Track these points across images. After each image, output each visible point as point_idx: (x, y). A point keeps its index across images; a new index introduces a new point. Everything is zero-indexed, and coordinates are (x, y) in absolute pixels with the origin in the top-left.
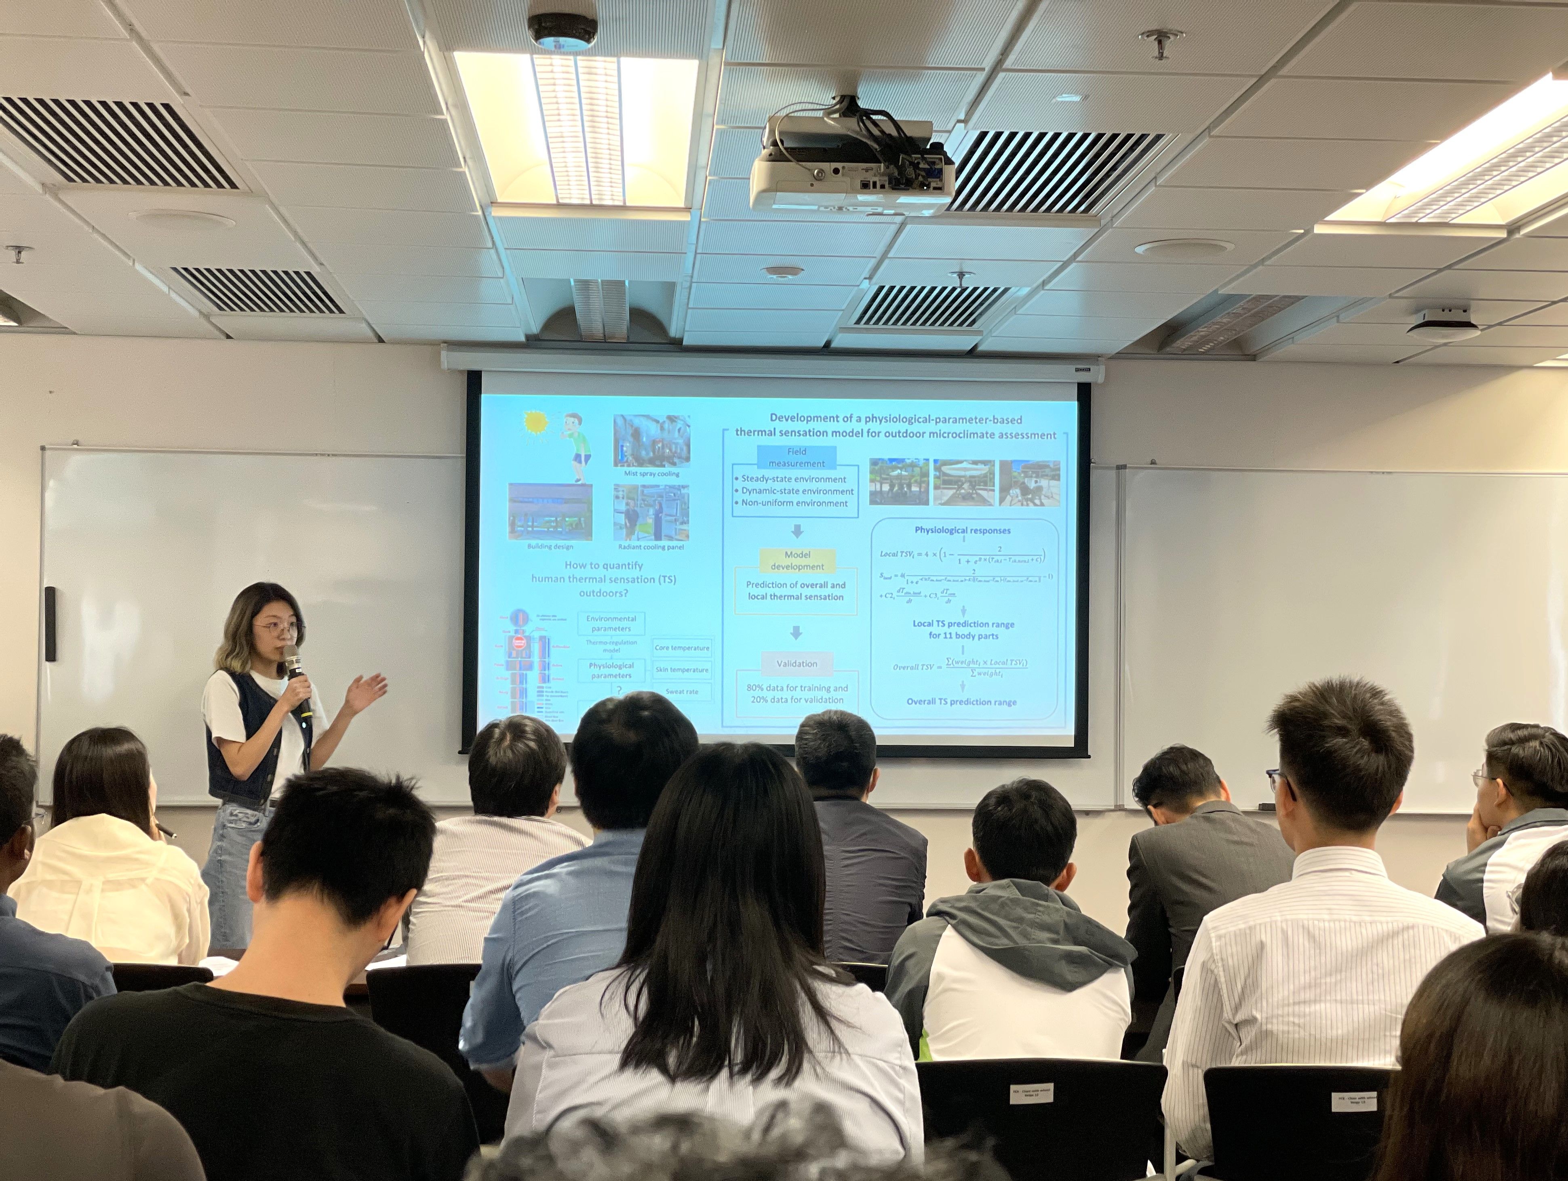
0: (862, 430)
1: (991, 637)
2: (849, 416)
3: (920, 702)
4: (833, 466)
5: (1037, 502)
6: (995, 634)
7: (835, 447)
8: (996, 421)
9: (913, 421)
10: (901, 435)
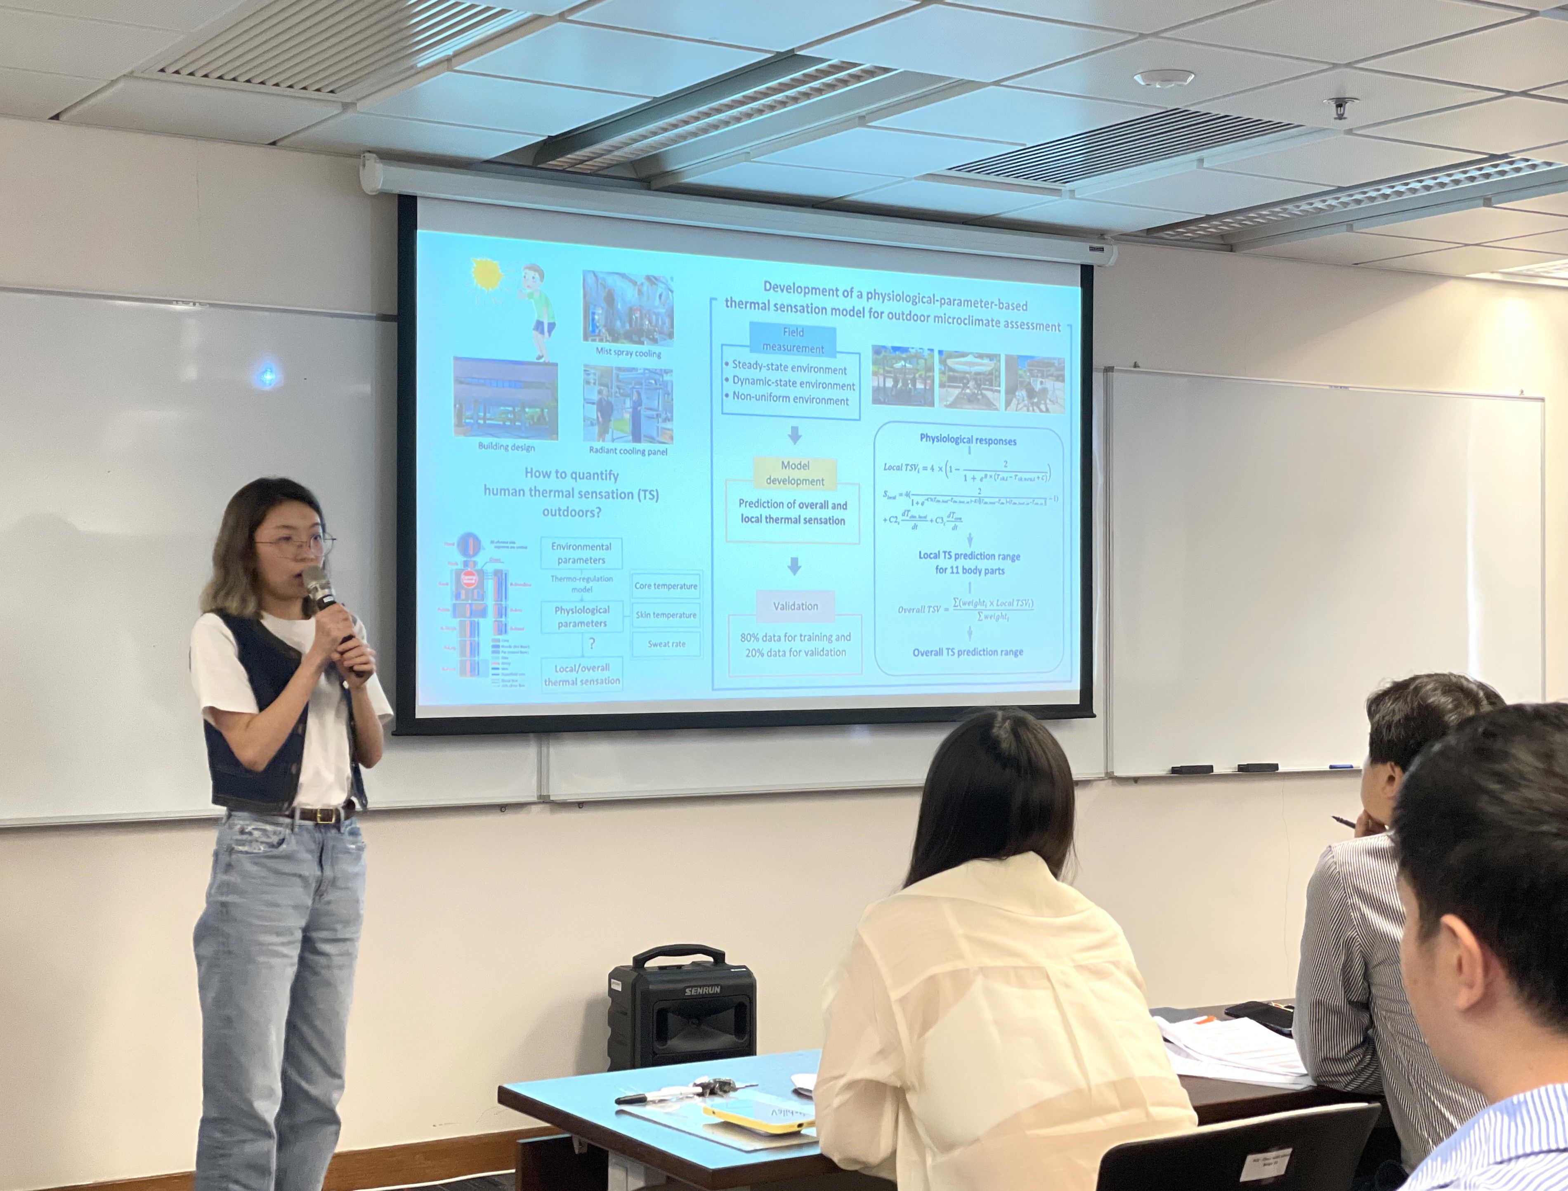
0: (864, 309)
1: (997, 572)
2: (849, 290)
3: (927, 653)
4: (833, 354)
5: (1043, 407)
6: (1001, 568)
7: (834, 329)
8: (1001, 306)
9: (917, 300)
10: (905, 317)
